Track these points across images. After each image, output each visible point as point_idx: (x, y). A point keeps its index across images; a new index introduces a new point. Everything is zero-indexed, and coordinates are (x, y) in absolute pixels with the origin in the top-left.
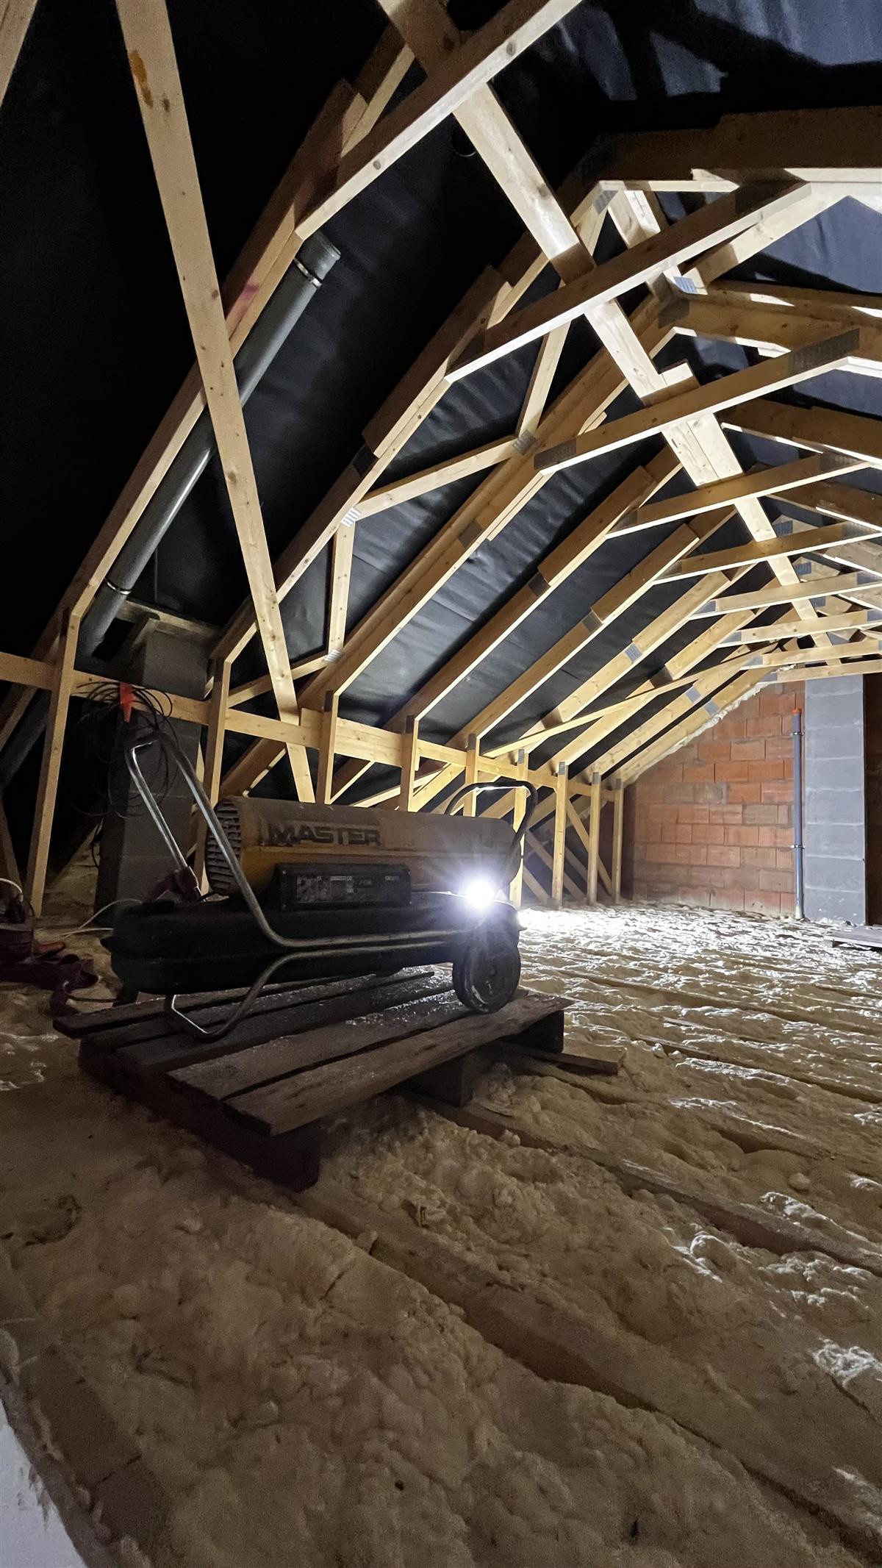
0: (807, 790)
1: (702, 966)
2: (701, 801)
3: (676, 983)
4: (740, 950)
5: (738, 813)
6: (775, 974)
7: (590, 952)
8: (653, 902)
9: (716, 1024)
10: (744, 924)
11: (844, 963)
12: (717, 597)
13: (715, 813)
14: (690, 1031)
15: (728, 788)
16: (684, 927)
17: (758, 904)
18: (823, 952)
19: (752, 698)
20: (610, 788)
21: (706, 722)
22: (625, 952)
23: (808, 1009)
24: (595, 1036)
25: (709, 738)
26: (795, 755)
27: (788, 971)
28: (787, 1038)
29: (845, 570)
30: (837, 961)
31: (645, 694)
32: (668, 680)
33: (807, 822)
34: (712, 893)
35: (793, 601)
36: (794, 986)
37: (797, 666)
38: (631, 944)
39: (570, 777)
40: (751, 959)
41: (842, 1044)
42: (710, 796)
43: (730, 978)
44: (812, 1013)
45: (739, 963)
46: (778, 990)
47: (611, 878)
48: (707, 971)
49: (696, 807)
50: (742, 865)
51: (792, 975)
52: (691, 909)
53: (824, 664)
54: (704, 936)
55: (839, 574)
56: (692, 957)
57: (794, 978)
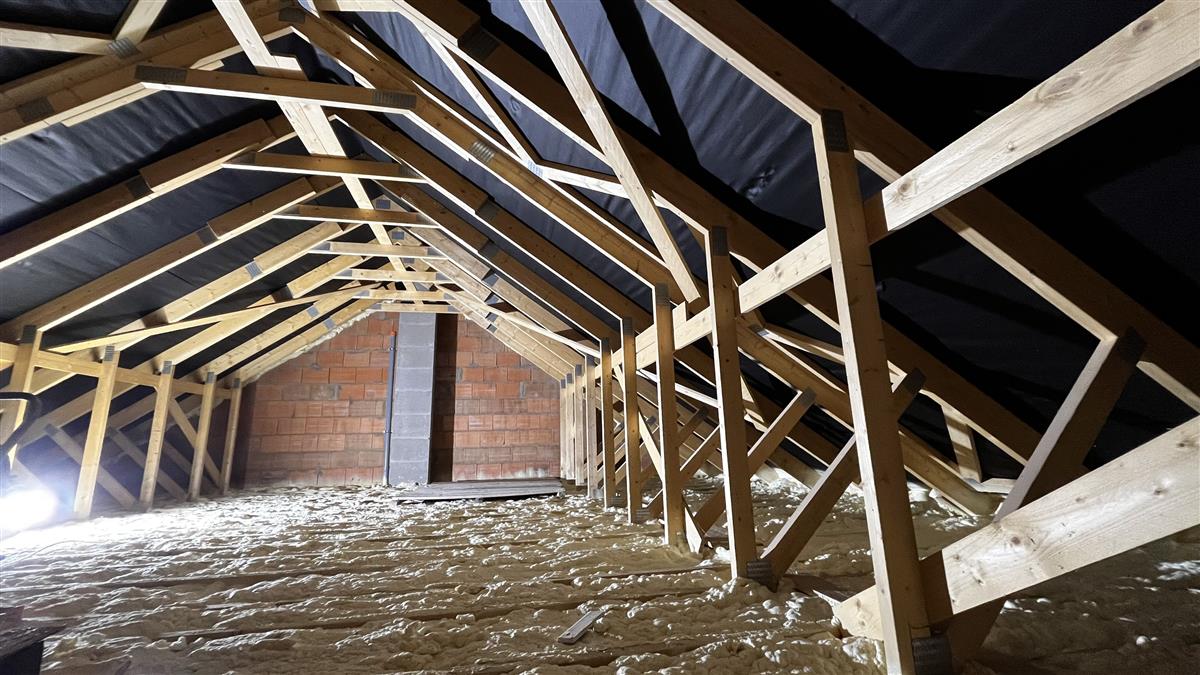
0: (396, 390)
1: (278, 544)
2: (317, 398)
4: (323, 521)
6: (341, 537)
7: (159, 554)
9: (258, 599)
10: (339, 497)
11: (399, 517)
12: (333, 240)
13: (327, 408)
14: (228, 612)
15: (340, 388)
16: (283, 508)
17: (357, 478)
18: (389, 510)
19: (363, 320)
21: (325, 334)
25: (326, 348)
26: (391, 365)
27: (353, 532)
30: (394, 516)
33: (395, 414)
34: (320, 474)
36: (350, 544)
37: (395, 301)
39: (178, 375)
41: (359, 585)
42: (324, 394)
44: (351, 564)
46: (336, 550)
47: (220, 470)
49: (311, 403)
50: (346, 449)
57: (355, 536)
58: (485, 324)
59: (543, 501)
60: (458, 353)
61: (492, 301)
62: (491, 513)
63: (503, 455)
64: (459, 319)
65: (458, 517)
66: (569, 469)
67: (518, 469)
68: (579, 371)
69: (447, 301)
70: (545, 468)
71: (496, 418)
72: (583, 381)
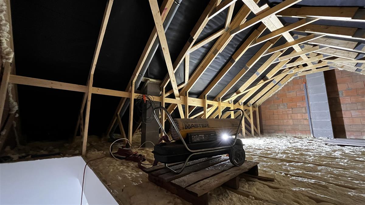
0: (310, 103)
1: (288, 152)
2: (280, 108)
3: (283, 156)
4: (298, 147)
5: (291, 111)
6: (310, 153)
7: (257, 149)
8: (269, 135)
9: (298, 168)
10: (296, 140)
11: (330, 150)
12: (279, 57)
13: (284, 111)
14: (291, 169)
15: (287, 104)
16: (280, 141)
17: (299, 134)
18: (323, 146)
19: (291, 81)
20: (254, 107)
21: (279, 88)
22: (266, 149)
23: (324, 163)
24: (265, 171)
25: (279, 92)
26: (305, 94)
27: (314, 152)
28: (320, 171)
29: (315, 45)
30: (328, 149)
31: (262, 83)
32: (268, 79)
33: (312, 112)
34: (286, 132)
35: (300, 55)
36: (317, 156)
37: (303, 71)
38: (267, 146)
39: (244, 105)
40: (301, 149)
41: (338, 173)
42: (282, 107)
43: (298, 155)
44: (325, 164)
45: (299, 150)
46: (312, 158)
47: (257, 129)
48: (290, 153)
49: (278, 110)
50: (294, 124)
51: (316, 153)
52: (280, 136)
53: (311, 70)
54: (286, 143)
55: (313, 47)
56: (285, 149)
57: (316, 154)
60: (338, 85)
61: (359, 57)
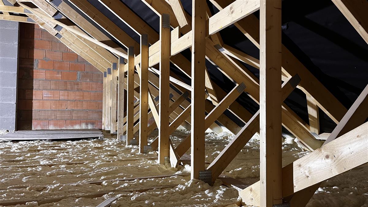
58: (54, 32)
59: (90, 141)
60: (35, 51)
61: (58, 17)
62: (56, 148)
63: (67, 115)
64: (36, 27)
65: (34, 150)
66: (107, 124)
67: (76, 124)
68: (115, 66)
69: (26, 14)
70: (93, 123)
71: (62, 93)
72: (117, 73)
